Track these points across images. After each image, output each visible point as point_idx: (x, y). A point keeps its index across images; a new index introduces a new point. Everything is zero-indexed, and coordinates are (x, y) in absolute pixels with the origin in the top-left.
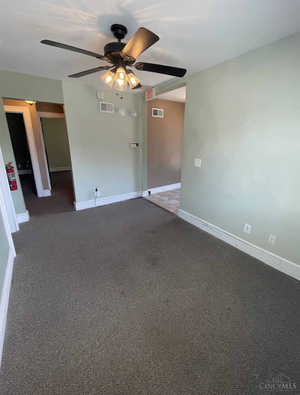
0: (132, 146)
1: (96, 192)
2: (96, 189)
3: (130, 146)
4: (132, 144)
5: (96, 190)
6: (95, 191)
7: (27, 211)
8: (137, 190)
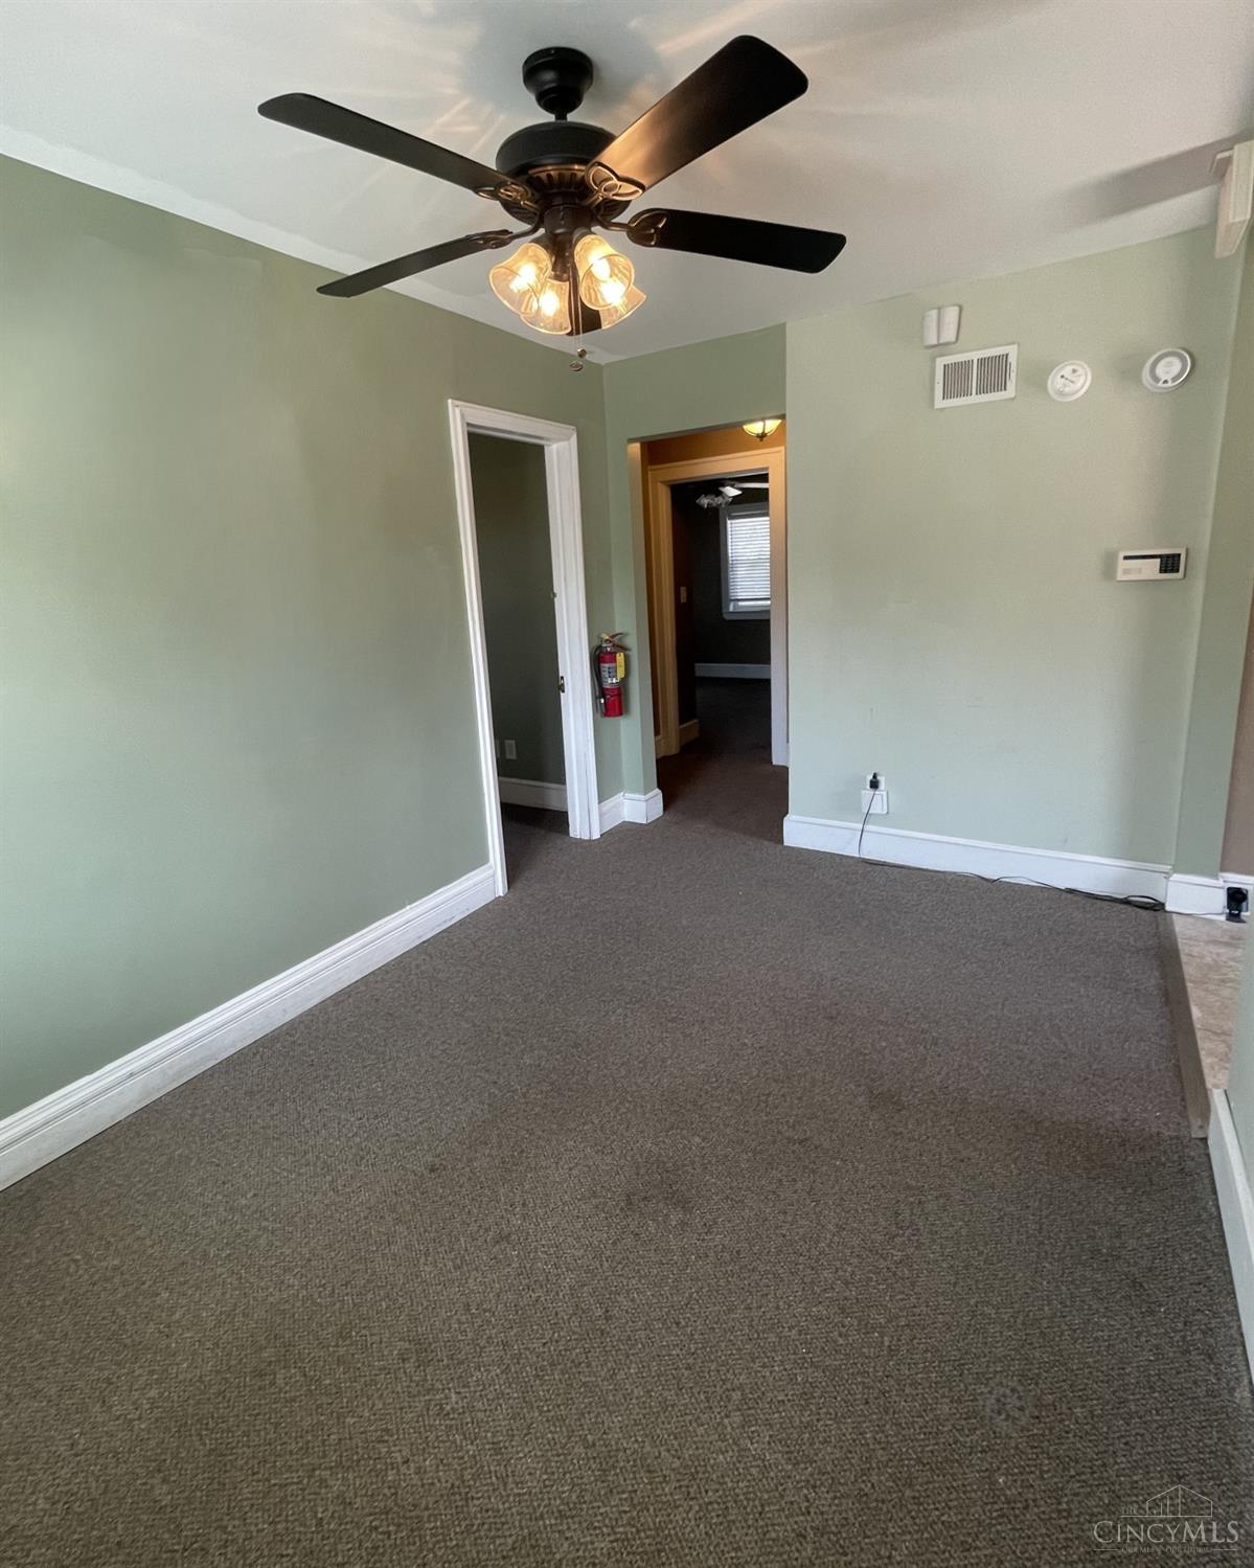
0: (1126, 571)
1: (872, 792)
2: (875, 776)
3: (1109, 570)
4: (1126, 558)
5: (874, 784)
6: (868, 787)
7: (658, 791)
8: (1134, 845)
